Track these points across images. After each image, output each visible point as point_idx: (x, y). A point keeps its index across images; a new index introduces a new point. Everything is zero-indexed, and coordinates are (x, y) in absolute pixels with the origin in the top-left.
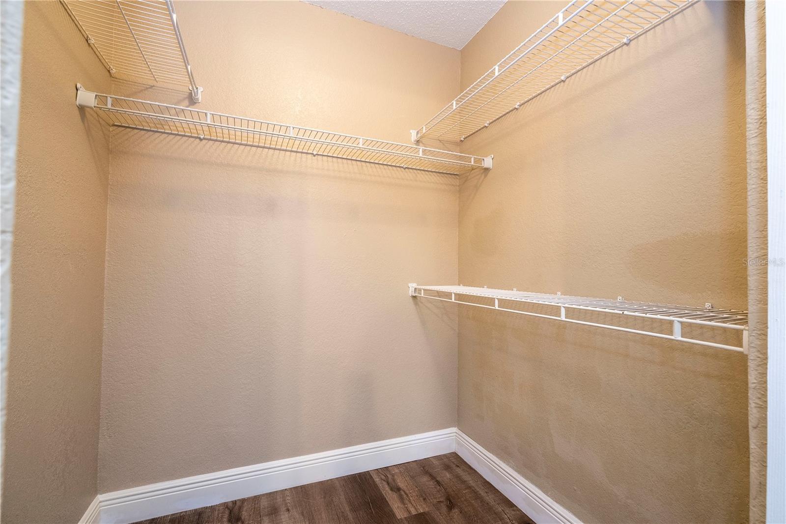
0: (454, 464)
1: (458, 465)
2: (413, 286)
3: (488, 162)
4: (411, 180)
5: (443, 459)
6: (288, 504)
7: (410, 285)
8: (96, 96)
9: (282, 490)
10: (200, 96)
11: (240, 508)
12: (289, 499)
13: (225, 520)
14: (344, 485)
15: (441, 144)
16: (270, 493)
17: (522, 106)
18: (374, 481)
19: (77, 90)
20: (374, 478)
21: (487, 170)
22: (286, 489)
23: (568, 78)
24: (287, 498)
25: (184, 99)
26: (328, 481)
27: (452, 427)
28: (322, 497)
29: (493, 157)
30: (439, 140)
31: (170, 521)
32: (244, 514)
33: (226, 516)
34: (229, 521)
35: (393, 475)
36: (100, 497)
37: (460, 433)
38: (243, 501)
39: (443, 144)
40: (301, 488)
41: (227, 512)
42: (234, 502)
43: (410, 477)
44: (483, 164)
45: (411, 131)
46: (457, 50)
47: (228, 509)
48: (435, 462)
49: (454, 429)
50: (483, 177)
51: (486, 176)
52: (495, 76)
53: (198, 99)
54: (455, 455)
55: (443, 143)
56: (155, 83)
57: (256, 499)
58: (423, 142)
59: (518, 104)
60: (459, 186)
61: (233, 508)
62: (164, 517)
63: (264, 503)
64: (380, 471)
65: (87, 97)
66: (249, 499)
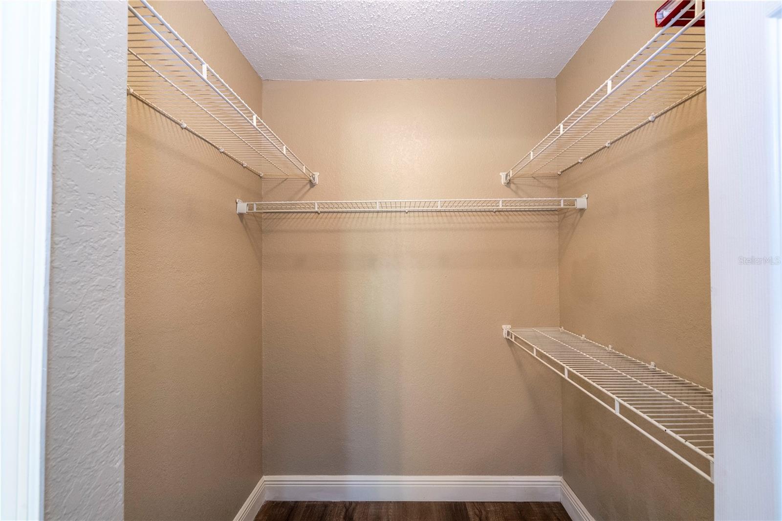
0: (556, 516)
1: (560, 518)
2: (506, 328)
3: (581, 202)
4: (502, 222)
5: (544, 507)
6: (390, 517)
7: (504, 326)
8: (247, 204)
9: (388, 502)
10: (317, 181)
11: (354, 509)
12: (391, 512)
13: (342, 517)
14: (439, 510)
15: (535, 180)
16: (378, 502)
17: (613, 144)
18: (467, 513)
19: (237, 203)
20: (468, 510)
21: (582, 210)
22: (391, 502)
23: (657, 117)
24: (390, 510)
25: (307, 184)
26: (426, 502)
27: (557, 475)
28: (418, 517)
29: (587, 196)
30: (533, 177)
31: (306, 507)
32: (356, 516)
33: (343, 514)
34: (344, 518)
35: (487, 512)
36: (265, 478)
37: (565, 483)
38: (357, 503)
39: (538, 181)
40: (403, 504)
41: (344, 510)
42: (351, 503)
43: (504, 518)
44: (576, 205)
45: (501, 174)
46: (552, 79)
47: (346, 507)
48: (535, 509)
49: (559, 478)
50: (579, 216)
51: (581, 216)
52: (560, 135)
53: (315, 183)
54: (559, 506)
55: (536, 179)
56: (287, 177)
57: (367, 504)
58: (515, 182)
59: (609, 142)
60: (558, 222)
61: (349, 508)
62: (303, 502)
63: (372, 510)
64: (476, 505)
65: (242, 207)
66: (362, 502)
